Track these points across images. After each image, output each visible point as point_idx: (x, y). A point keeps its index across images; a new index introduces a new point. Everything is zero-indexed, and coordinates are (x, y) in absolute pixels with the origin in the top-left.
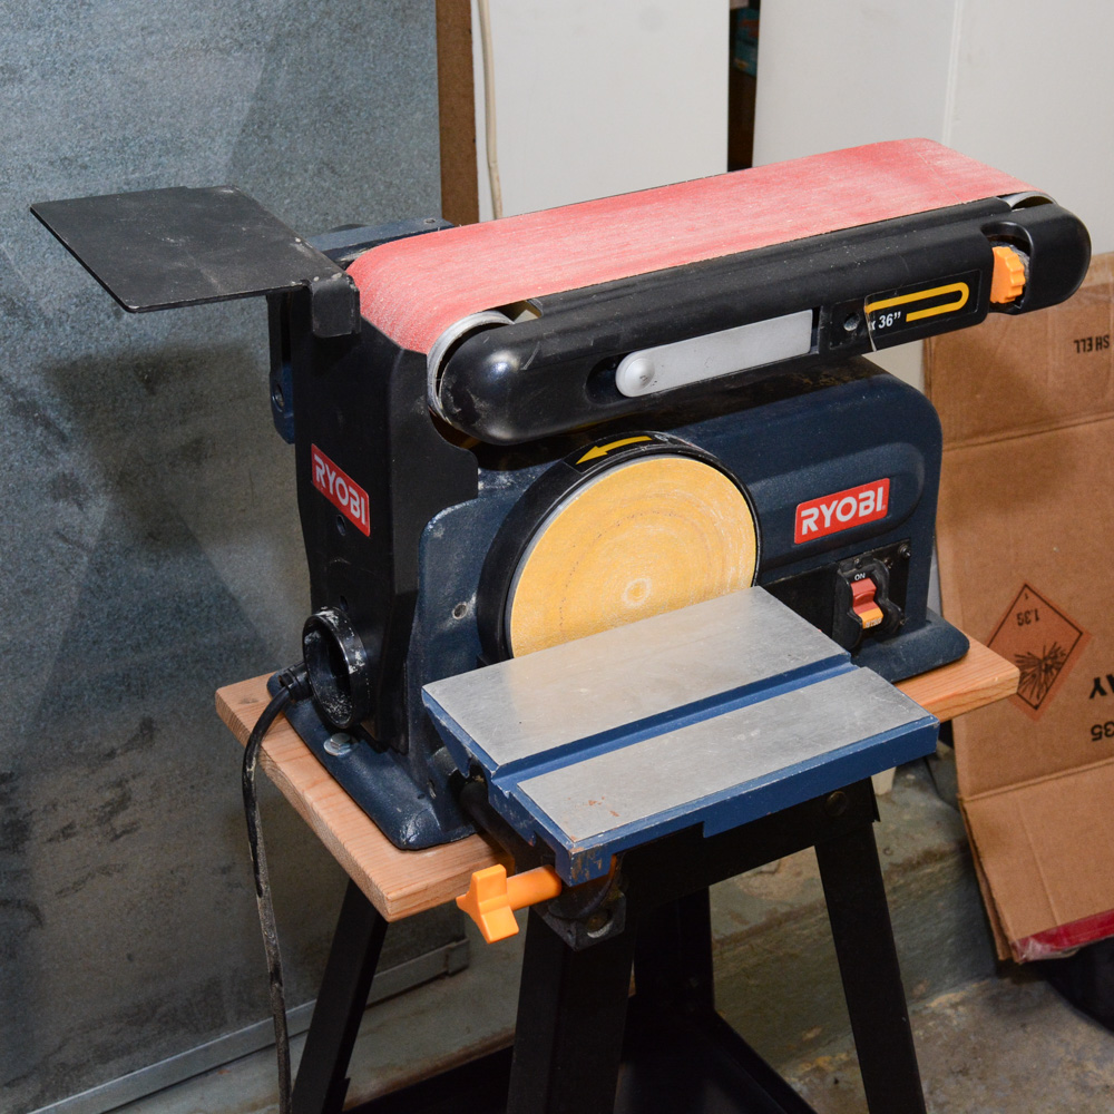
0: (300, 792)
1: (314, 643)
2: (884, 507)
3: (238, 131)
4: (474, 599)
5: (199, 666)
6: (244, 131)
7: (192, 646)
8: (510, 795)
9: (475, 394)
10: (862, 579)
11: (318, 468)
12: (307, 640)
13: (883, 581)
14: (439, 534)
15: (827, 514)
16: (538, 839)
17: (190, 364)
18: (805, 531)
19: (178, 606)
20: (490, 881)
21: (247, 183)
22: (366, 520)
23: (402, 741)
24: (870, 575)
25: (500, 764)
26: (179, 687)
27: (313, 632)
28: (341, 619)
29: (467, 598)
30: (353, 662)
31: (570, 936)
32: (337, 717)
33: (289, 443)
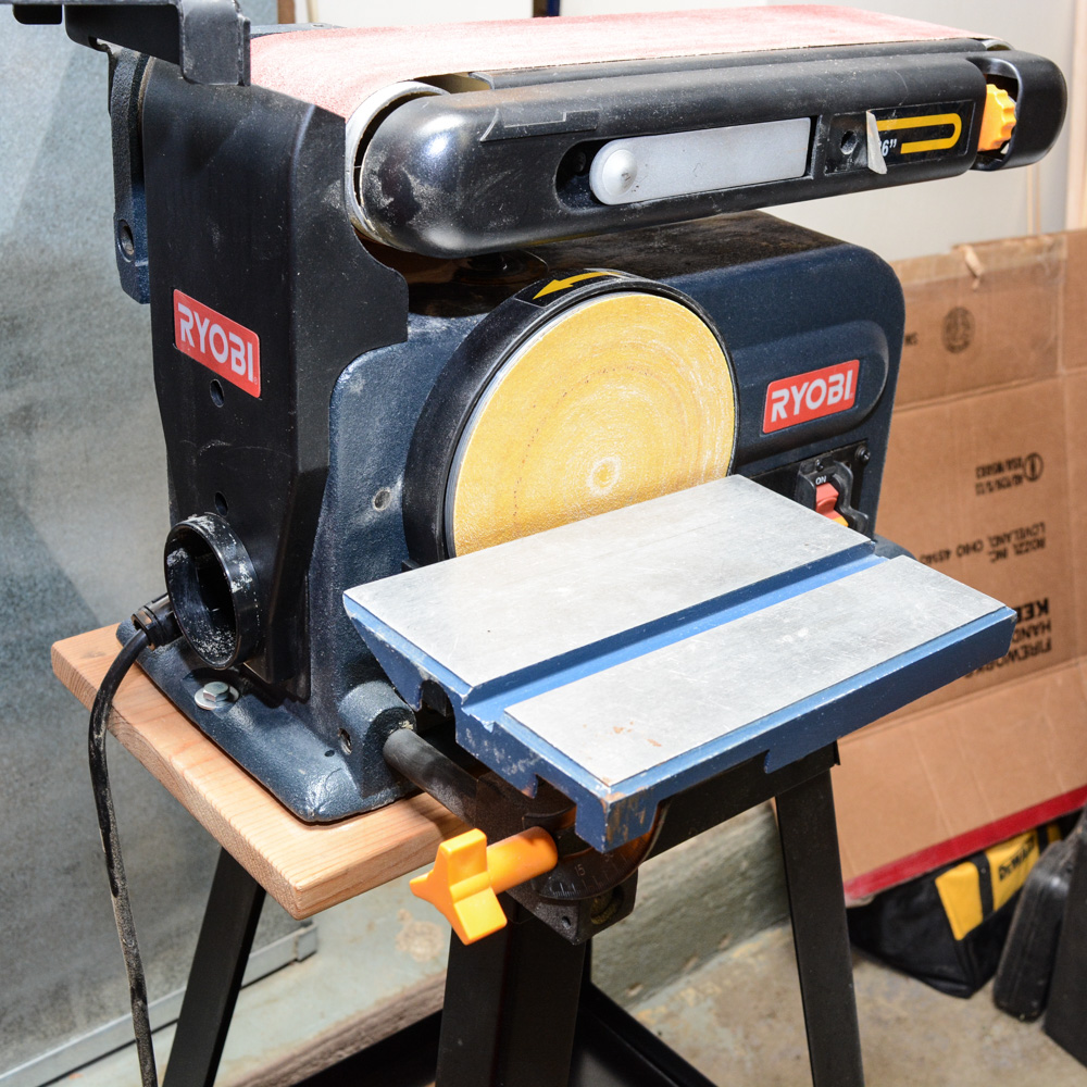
0: (166, 757)
1: (179, 565)
2: (853, 395)
3: (65, 63)
4: (399, 484)
5: (34, 655)
6: (72, 64)
7: (26, 633)
8: (496, 726)
9: (413, 173)
10: (823, 484)
11: (183, 321)
12: (171, 561)
13: (845, 485)
14: (357, 388)
15: (798, 398)
16: (542, 786)
17: (16, 322)
18: (774, 419)
19: (9, 590)
20: (465, 854)
21: (76, 123)
22: (255, 374)
23: (302, 683)
24: (831, 480)
25: (474, 684)
26: (14, 678)
27: (177, 549)
28: (217, 522)
29: (390, 482)
30: (236, 578)
31: (565, 925)
32: (212, 657)
33: (142, 302)
